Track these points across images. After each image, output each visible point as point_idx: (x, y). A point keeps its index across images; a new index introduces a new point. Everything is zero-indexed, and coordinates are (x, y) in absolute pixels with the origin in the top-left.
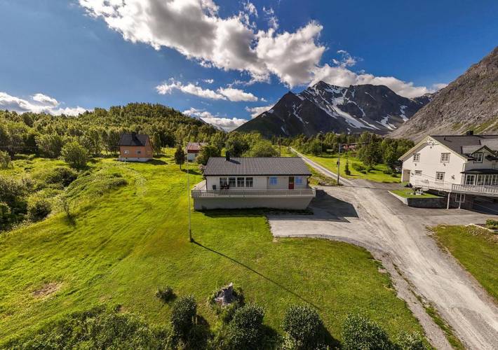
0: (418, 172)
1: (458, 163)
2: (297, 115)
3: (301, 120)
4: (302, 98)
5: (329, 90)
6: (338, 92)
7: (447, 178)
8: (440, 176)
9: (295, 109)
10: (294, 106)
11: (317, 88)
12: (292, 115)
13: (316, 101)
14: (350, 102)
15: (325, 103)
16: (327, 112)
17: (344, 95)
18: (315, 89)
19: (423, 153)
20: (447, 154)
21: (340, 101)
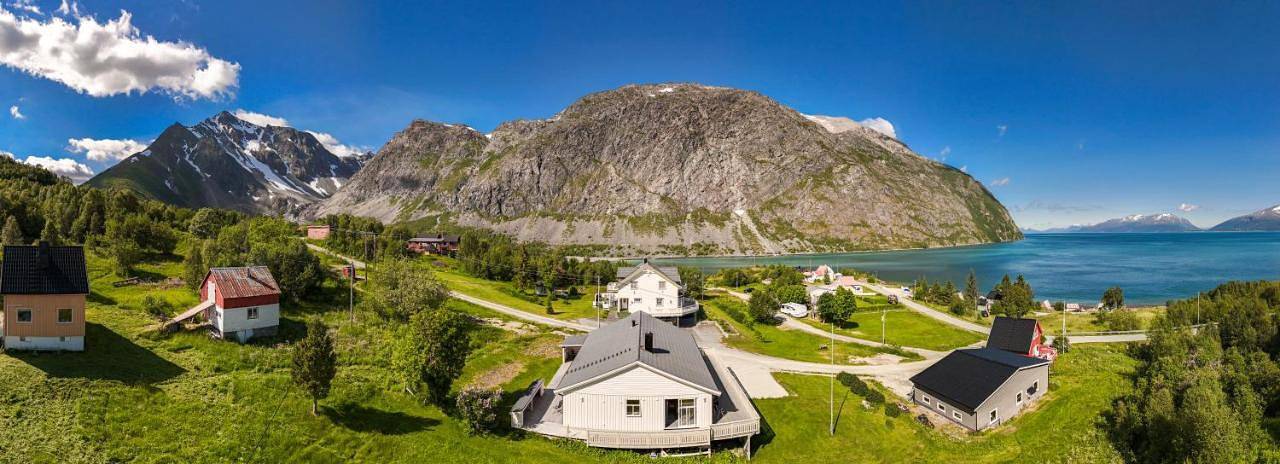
0: (638, 300)
1: (672, 290)
2: (191, 163)
3: (198, 170)
4: (198, 136)
5: (238, 127)
6: (251, 131)
7: (665, 302)
8: (659, 301)
9: (188, 151)
10: (186, 146)
11: (220, 121)
12: (183, 160)
13: (219, 141)
14: (268, 149)
15: (233, 146)
16: (238, 161)
17: (260, 137)
18: (216, 122)
19: (641, 281)
20: (664, 282)
21: (253, 145)
